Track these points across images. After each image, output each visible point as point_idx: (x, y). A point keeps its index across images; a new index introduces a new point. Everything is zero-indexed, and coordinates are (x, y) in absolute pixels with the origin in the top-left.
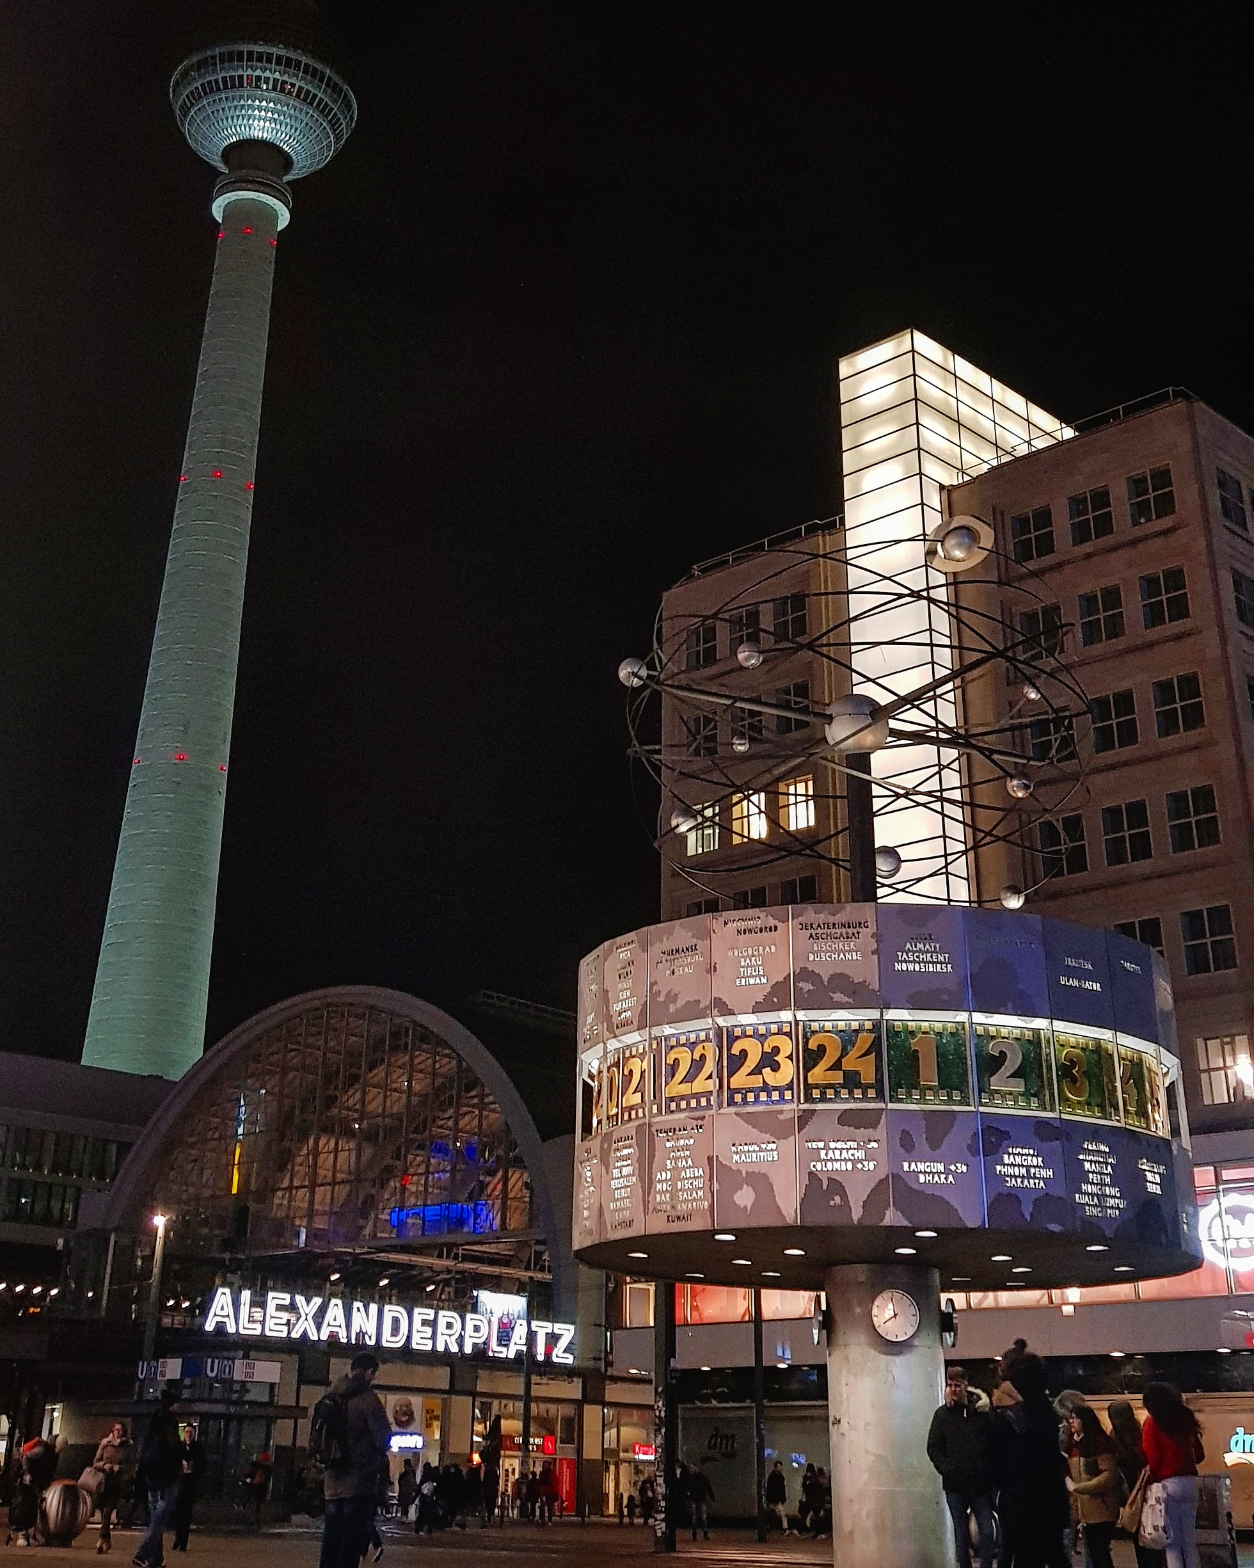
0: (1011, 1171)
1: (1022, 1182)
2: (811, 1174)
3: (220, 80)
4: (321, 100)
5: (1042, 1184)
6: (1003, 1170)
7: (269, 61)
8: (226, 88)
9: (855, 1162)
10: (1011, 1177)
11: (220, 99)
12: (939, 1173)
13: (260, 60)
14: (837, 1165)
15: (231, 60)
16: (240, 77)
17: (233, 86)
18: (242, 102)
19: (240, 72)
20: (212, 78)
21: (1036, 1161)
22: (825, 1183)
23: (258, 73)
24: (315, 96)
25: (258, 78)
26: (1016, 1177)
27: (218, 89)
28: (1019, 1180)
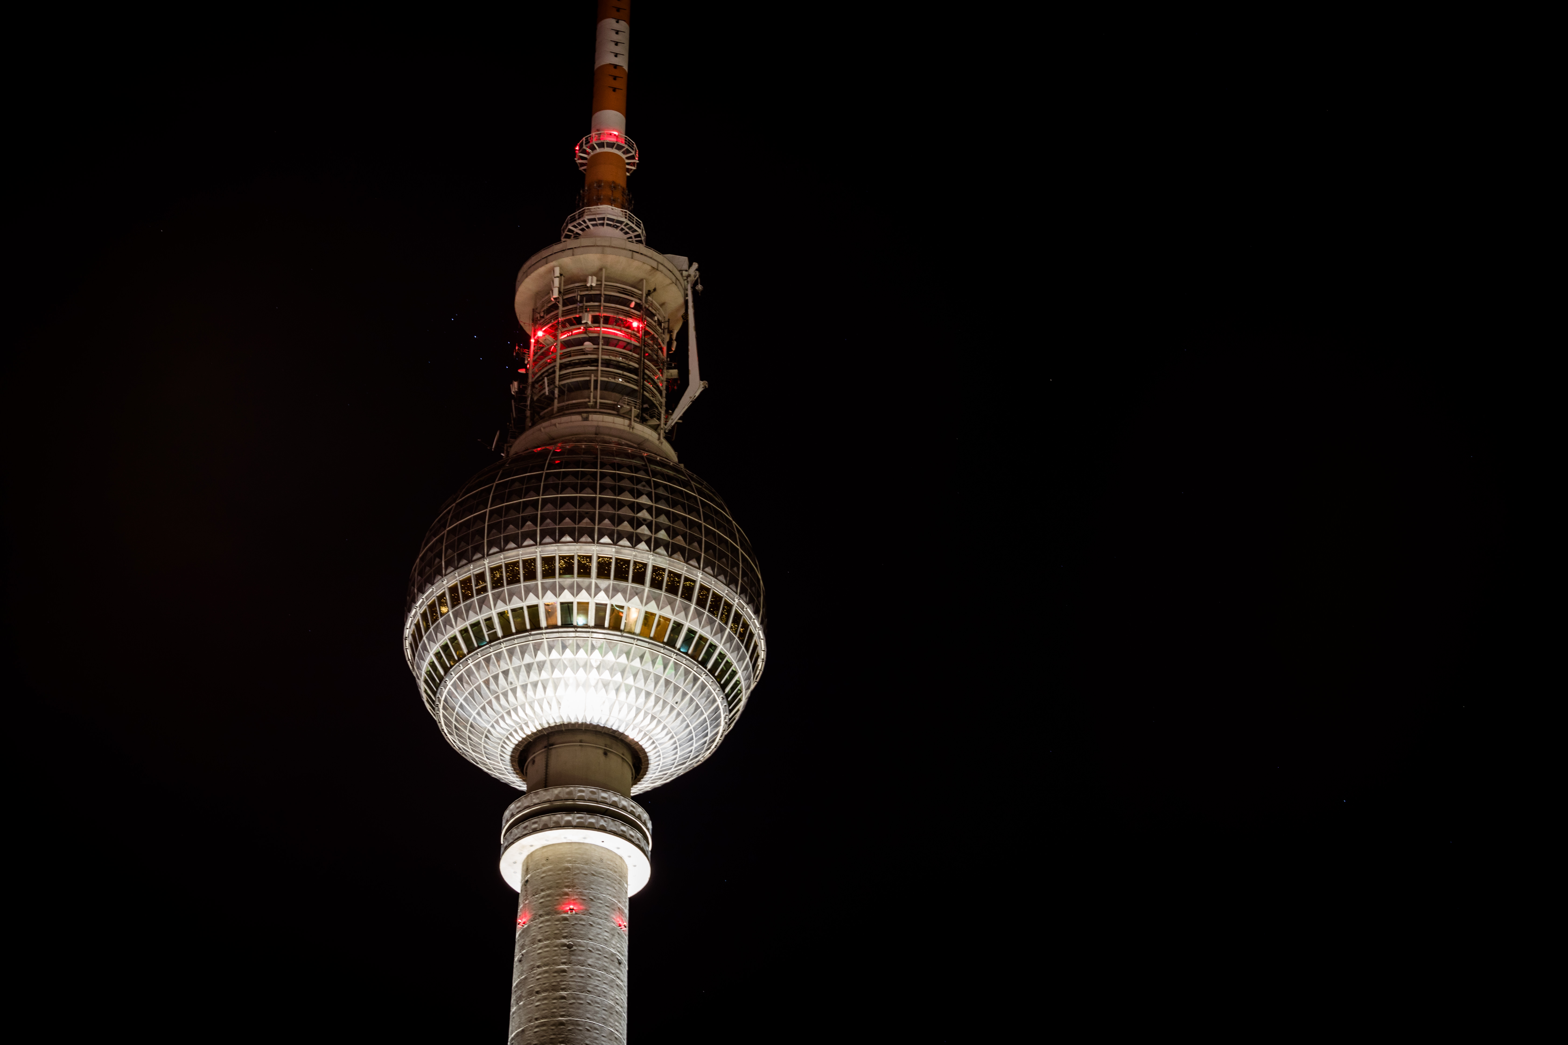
3: (496, 621)
4: (691, 632)
7: (585, 571)
8: (507, 633)
11: (499, 656)
13: (567, 570)
15: (514, 579)
16: (533, 609)
17: (521, 630)
18: (540, 656)
19: (532, 600)
20: (481, 617)
23: (566, 596)
24: (678, 627)
25: (567, 608)
27: (494, 638)
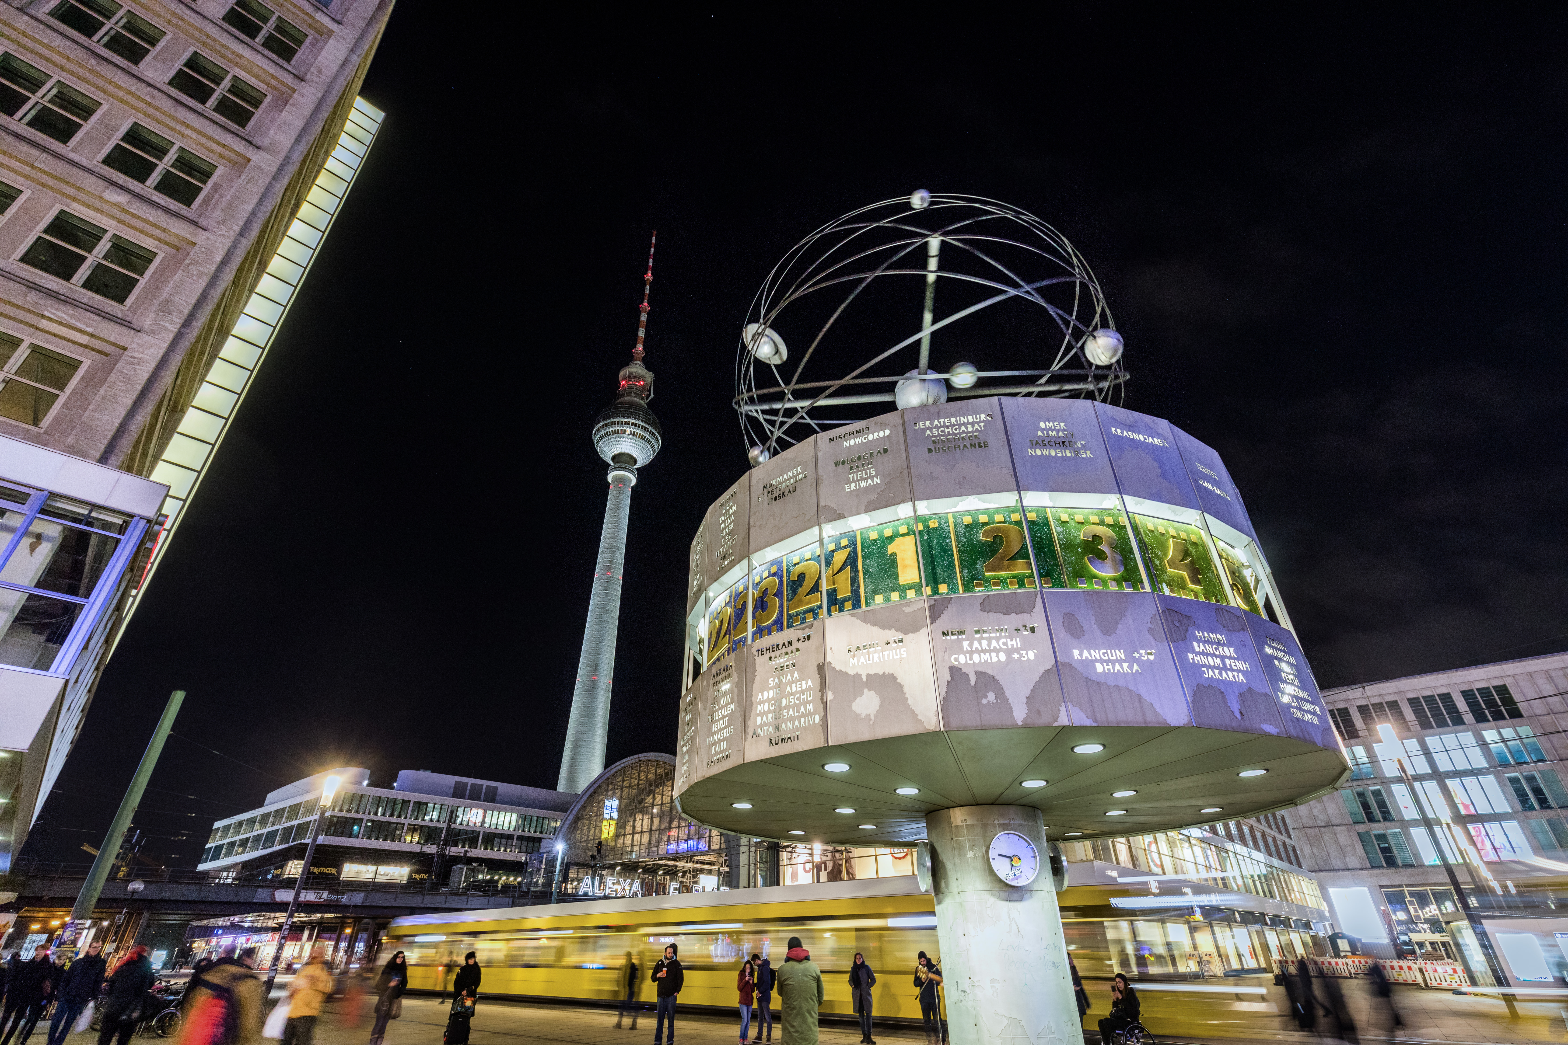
0: (1204, 660)
1: (1221, 674)
2: (954, 671)
3: (610, 432)
4: (648, 438)
5: (1241, 677)
6: (1196, 659)
7: (628, 424)
8: (613, 434)
9: (1009, 652)
10: (1208, 667)
11: (611, 439)
12: (1121, 662)
13: (625, 424)
14: (985, 657)
15: (616, 424)
18: (618, 440)
19: (618, 428)
20: (607, 431)
21: (1228, 651)
22: (973, 680)
23: (625, 429)
24: (645, 437)
26: (1213, 668)
27: (609, 436)
28: (1217, 671)
